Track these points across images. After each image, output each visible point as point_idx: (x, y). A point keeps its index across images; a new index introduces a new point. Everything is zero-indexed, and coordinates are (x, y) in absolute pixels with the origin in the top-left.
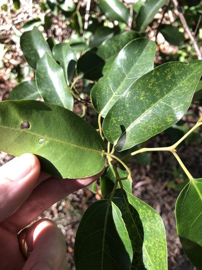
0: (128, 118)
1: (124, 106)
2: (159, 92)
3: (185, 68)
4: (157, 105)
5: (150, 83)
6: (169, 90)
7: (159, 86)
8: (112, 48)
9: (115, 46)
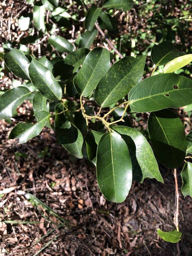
0: (109, 89)
1: (105, 82)
2: (124, 72)
3: (135, 60)
4: (123, 79)
5: (119, 68)
6: (129, 71)
7: (123, 69)
8: (72, 60)
9: (74, 58)
